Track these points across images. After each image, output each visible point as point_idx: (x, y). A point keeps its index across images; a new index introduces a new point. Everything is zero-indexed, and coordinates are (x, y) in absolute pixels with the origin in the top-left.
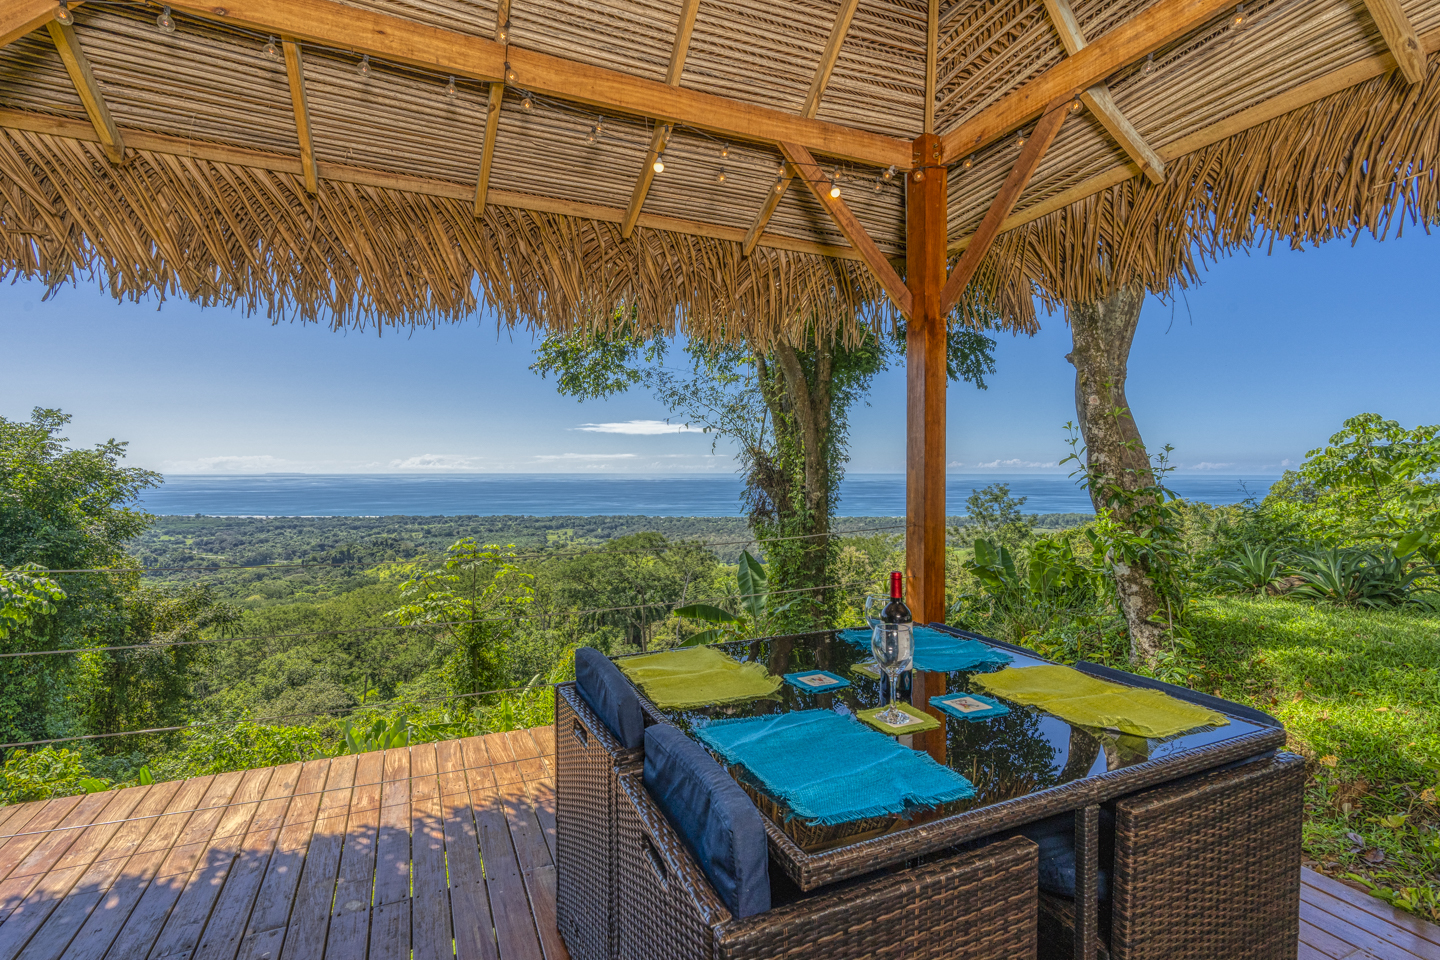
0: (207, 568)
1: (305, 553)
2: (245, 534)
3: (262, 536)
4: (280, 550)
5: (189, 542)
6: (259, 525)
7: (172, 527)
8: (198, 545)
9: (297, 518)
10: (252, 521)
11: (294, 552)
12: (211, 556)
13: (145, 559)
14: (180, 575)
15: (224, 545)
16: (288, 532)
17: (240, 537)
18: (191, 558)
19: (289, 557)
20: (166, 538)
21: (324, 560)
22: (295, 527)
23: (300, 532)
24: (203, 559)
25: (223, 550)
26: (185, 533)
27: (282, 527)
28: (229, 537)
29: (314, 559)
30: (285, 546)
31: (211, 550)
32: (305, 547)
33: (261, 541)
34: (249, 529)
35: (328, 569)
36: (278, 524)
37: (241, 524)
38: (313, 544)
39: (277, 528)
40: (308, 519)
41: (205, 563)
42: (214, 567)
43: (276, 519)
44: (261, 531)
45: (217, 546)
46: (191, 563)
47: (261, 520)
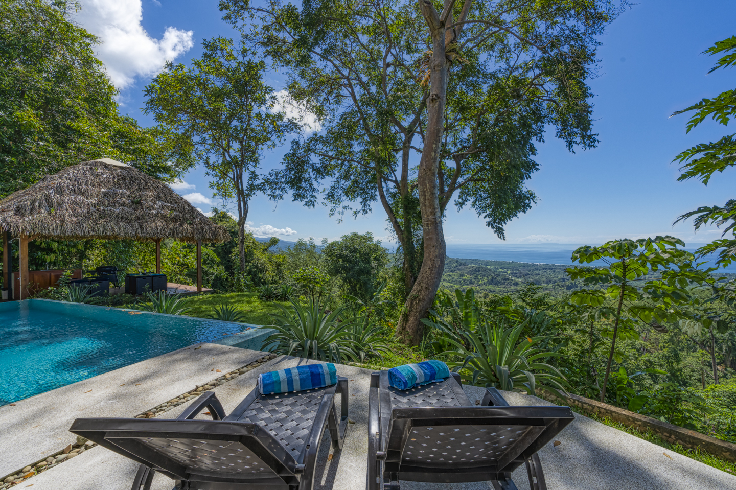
0: (514, 284)
1: (555, 282)
2: (530, 271)
3: (537, 272)
4: (544, 279)
5: (509, 272)
6: (536, 267)
7: (503, 266)
8: (512, 274)
9: (553, 265)
10: (533, 265)
11: (550, 281)
12: (516, 279)
13: (492, 278)
14: (504, 286)
15: (521, 275)
16: (548, 271)
17: (528, 272)
18: (508, 279)
19: (548, 283)
20: (501, 270)
21: (563, 286)
22: (552, 269)
23: (554, 272)
24: (512, 280)
25: (520, 277)
26: (508, 269)
27: (546, 269)
28: (524, 272)
29: (558, 285)
30: (547, 278)
31: (516, 277)
32: (556, 279)
33: (537, 275)
34: (532, 268)
35: (565, 290)
36: (544, 267)
37: (529, 266)
38: (559, 277)
39: (544, 269)
40: (558, 266)
41: (513, 282)
42: (516, 284)
43: (544, 265)
44: (537, 269)
45: (518, 275)
46: (508, 281)
47: (537, 265)
